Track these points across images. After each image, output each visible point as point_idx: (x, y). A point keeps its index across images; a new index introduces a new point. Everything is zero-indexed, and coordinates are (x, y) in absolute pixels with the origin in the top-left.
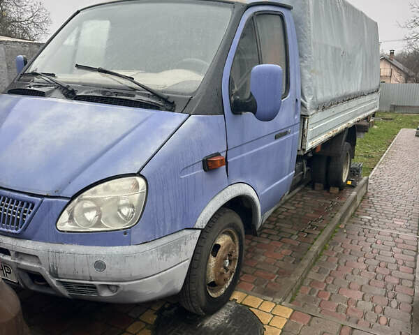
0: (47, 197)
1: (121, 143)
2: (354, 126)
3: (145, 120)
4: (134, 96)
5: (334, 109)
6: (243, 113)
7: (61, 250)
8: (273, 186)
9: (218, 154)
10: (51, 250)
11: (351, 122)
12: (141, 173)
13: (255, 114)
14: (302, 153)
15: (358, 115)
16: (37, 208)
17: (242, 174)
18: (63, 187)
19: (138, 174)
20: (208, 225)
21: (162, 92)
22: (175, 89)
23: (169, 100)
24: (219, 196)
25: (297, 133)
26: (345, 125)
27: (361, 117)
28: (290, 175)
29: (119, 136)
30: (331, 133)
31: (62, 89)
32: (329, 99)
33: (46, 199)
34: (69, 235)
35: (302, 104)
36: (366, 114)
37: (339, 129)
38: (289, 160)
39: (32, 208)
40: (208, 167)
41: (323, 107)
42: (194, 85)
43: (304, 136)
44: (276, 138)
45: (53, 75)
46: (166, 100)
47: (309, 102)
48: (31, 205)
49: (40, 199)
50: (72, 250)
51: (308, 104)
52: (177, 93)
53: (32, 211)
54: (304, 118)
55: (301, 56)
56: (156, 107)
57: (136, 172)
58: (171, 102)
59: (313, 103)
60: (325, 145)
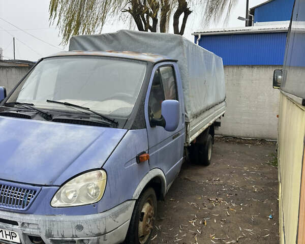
0: (45, 186)
1: (88, 149)
2: (213, 124)
3: (102, 134)
4: (89, 118)
5: (203, 116)
6: (157, 126)
7: (54, 219)
8: (172, 168)
9: (144, 153)
10: (47, 219)
11: (211, 122)
12: (103, 167)
13: (164, 127)
14: (186, 145)
15: (215, 117)
16: (38, 194)
17: (156, 163)
18: (55, 179)
19: (102, 169)
20: (139, 197)
21: (110, 115)
22: (116, 113)
23: (115, 121)
24: (145, 178)
25: (184, 133)
26: (208, 125)
27: (216, 118)
28: (181, 159)
29: (88, 144)
30: (201, 131)
31: (42, 114)
32: (199, 111)
33: (44, 188)
34: (59, 209)
35: (186, 116)
36: (219, 116)
37: (205, 127)
38: (180, 150)
39: (34, 194)
40: (139, 161)
41: (196, 116)
42: (129, 111)
43: (187, 135)
44: (173, 138)
45: (32, 105)
46: (113, 121)
47: (189, 114)
48: (33, 191)
49: (40, 188)
50: (62, 219)
51: (189, 116)
52: (118, 116)
53: (34, 196)
54: (187, 124)
55: (183, 88)
56: (107, 126)
57: (100, 167)
58: (116, 122)
59: (191, 115)
60: (198, 138)
